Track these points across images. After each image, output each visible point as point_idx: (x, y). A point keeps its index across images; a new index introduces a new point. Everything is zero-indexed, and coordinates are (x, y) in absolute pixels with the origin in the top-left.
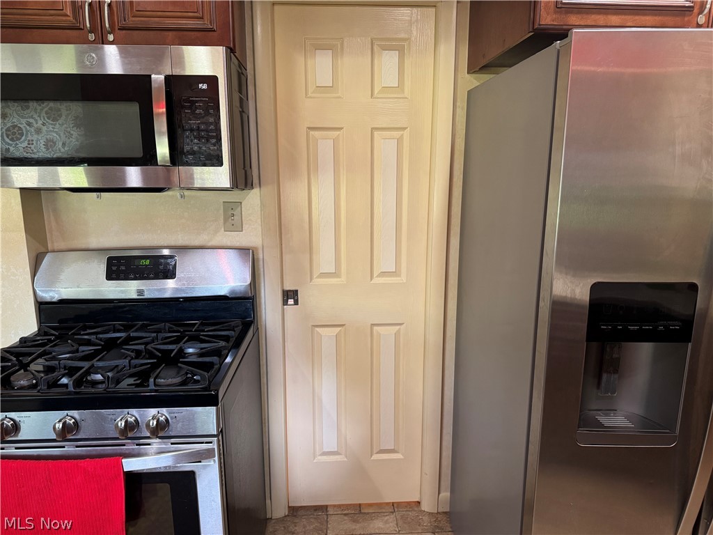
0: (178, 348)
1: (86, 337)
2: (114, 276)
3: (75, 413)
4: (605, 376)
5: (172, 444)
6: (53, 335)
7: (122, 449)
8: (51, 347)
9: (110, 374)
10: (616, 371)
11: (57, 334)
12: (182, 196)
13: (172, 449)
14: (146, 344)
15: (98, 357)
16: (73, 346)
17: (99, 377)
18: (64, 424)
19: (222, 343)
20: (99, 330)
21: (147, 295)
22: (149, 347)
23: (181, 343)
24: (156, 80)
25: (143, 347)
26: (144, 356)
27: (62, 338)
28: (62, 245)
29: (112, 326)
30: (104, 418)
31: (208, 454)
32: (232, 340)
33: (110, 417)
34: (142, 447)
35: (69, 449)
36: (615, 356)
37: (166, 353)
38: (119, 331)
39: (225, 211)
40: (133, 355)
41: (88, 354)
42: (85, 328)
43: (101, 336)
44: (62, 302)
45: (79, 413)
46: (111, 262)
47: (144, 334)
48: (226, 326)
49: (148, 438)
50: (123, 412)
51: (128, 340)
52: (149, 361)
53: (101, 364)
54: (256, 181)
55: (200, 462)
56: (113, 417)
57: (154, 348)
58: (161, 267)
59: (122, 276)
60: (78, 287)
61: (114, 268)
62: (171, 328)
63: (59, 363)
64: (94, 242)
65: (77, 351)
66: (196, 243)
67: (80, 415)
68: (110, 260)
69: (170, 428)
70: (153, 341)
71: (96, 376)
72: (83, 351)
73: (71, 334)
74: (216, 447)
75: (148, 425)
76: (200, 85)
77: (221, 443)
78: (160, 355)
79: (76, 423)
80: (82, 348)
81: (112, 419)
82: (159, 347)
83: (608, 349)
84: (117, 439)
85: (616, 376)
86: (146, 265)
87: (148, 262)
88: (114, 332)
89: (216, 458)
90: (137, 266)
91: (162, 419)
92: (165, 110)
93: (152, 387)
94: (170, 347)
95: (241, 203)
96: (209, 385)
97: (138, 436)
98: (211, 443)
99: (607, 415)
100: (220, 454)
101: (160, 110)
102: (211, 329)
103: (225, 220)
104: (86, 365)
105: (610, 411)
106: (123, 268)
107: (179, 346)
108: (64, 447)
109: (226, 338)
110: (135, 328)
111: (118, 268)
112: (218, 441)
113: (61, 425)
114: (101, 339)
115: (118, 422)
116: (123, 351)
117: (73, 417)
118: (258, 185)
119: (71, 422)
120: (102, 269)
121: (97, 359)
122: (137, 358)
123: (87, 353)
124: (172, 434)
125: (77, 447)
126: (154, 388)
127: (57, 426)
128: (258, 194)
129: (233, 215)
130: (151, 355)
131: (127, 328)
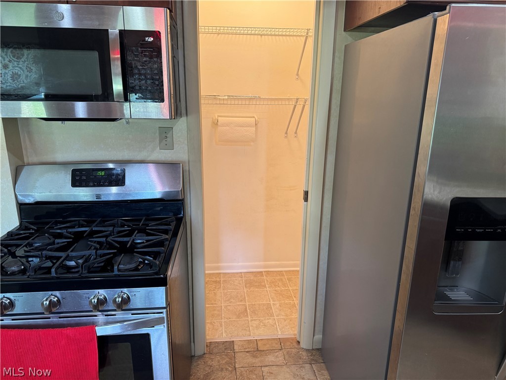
0: (131, 240)
1: (59, 231)
2: (77, 184)
3: (57, 293)
4: (452, 263)
5: (132, 314)
6: (33, 229)
7: (94, 319)
8: (33, 239)
9: (80, 261)
10: (460, 259)
11: (36, 228)
12: (127, 122)
13: (133, 318)
14: (106, 237)
15: (71, 249)
16: (50, 239)
17: (73, 263)
18: (50, 301)
19: (164, 236)
20: (68, 225)
21: (103, 199)
22: (109, 239)
23: (133, 236)
24: (112, 33)
25: (104, 239)
26: (106, 246)
27: (40, 232)
28: (35, 159)
29: (77, 222)
30: (80, 297)
31: (159, 321)
32: (171, 233)
33: (85, 295)
34: (109, 317)
35: (54, 319)
36: (460, 248)
37: (123, 244)
38: (83, 226)
39: (160, 134)
40: (98, 246)
41: (63, 246)
42: (56, 223)
43: (70, 230)
44: (38, 203)
45: (60, 293)
46: (75, 173)
47: (103, 229)
48: (164, 222)
49: (115, 310)
50: (94, 292)
51: (92, 234)
52: (111, 251)
53: (74, 254)
54: (184, 111)
55: (154, 327)
56: (87, 296)
57: (113, 240)
58: (114, 177)
59: (84, 184)
60: (50, 193)
61: (77, 178)
62: (123, 223)
63: (42, 253)
64: (60, 157)
65: (54, 243)
66: (139, 158)
67: (61, 294)
68: (74, 172)
69: (131, 303)
70: (110, 235)
71: (70, 262)
72: (58, 243)
73: (47, 228)
74: (165, 315)
75: (114, 301)
76: (147, 38)
77: (169, 313)
78: (119, 246)
79: (59, 301)
80: (57, 241)
81: (86, 297)
82: (116, 239)
83: (456, 244)
84: (91, 311)
85: (460, 263)
86: (101, 176)
87: (103, 173)
88: (79, 227)
89: (165, 324)
90: (95, 176)
91: (125, 296)
92: (119, 56)
93: (116, 272)
94: (125, 239)
95: (172, 128)
96: (159, 270)
97: (106, 309)
98: (162, 313)
99: (452, 290)
100: (168, 321)
101: (115, 56)
102: (153, 224)
103: (160, 141)
104: (63, 255)
105: (454, 287)
106: (84, 178)
107: (132, 238)
108: (50, 318)
109: (166, 232)
110: (96, 223)
111: (80, 178)
112: (167, 311)
113: (48, 303)
114: (70, 233)
115: (92, 299)
116: (89, 243)
117: (56, 296)
118: (185, 115)
119: (55, 300)
120: (68, 178)
121: (70, 250)
122: (100, 249)
123: (62, 244)
124: (132, 307)
125: (60, 318)
126: (117, 273)
127: (45, 303)
128: (186, 121)
129: (166, 137)
130: (111, 246)
131: (89, 223)
